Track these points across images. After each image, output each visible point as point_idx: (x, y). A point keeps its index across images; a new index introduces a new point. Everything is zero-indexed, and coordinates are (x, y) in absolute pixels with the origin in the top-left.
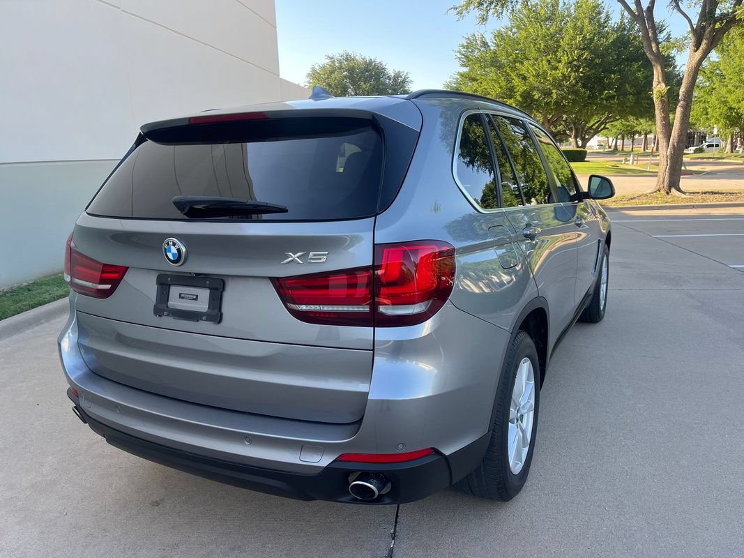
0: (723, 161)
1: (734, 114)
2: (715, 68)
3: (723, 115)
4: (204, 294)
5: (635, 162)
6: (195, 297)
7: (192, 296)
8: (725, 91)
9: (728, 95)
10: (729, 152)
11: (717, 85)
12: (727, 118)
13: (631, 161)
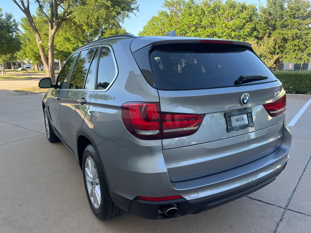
0: (37, 74)
1: (37, 55)
2: (25, 36)
3: (33, 56)
4: (245, 116)
5: (4, 74)
6: (242, 119)
7: (241, 119)
8: (32, 46)
9: (34, 47)
10: (37, 70)
11: (28, 43)
12: (35, 56)
13: (2, 74)
